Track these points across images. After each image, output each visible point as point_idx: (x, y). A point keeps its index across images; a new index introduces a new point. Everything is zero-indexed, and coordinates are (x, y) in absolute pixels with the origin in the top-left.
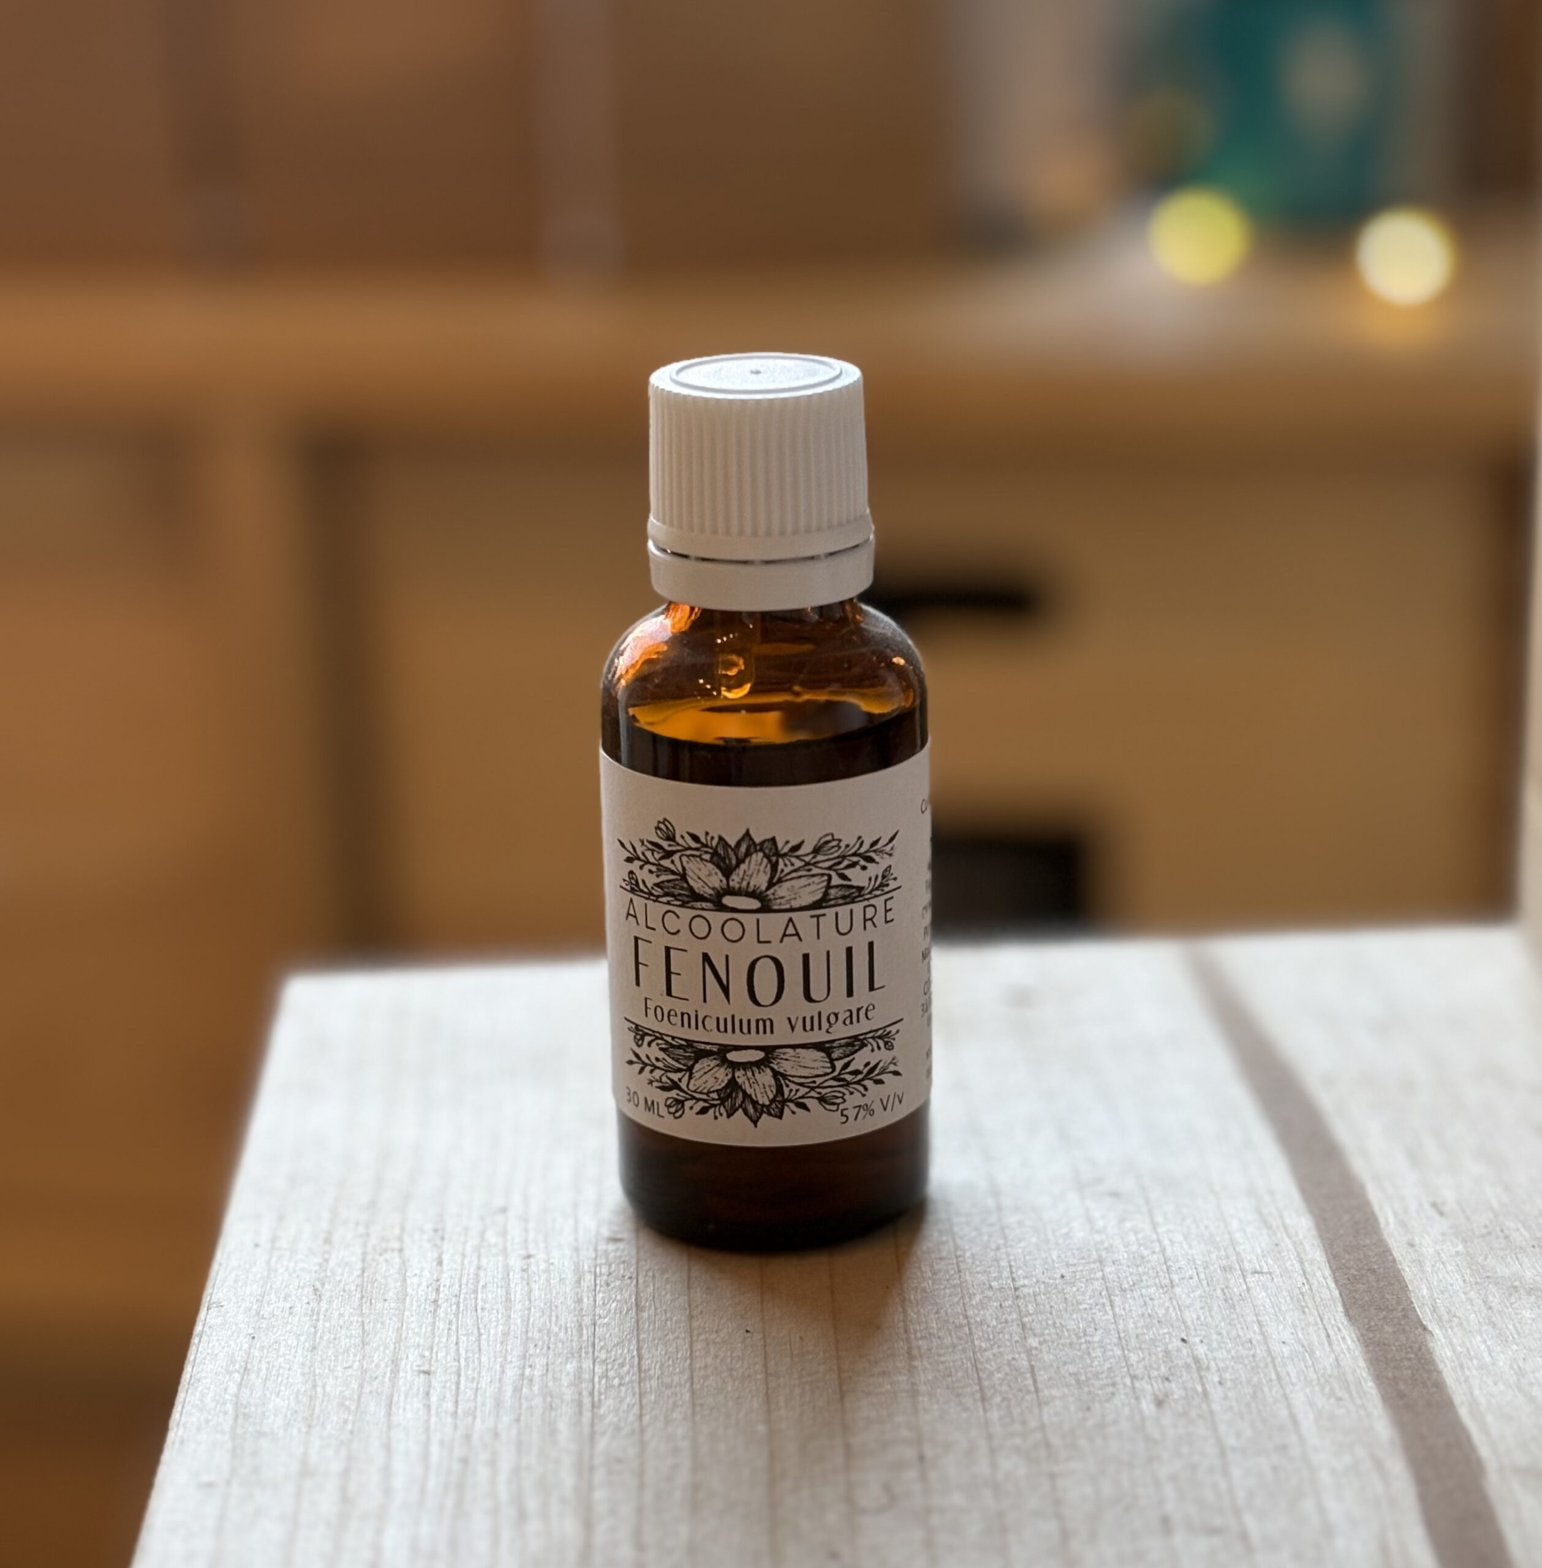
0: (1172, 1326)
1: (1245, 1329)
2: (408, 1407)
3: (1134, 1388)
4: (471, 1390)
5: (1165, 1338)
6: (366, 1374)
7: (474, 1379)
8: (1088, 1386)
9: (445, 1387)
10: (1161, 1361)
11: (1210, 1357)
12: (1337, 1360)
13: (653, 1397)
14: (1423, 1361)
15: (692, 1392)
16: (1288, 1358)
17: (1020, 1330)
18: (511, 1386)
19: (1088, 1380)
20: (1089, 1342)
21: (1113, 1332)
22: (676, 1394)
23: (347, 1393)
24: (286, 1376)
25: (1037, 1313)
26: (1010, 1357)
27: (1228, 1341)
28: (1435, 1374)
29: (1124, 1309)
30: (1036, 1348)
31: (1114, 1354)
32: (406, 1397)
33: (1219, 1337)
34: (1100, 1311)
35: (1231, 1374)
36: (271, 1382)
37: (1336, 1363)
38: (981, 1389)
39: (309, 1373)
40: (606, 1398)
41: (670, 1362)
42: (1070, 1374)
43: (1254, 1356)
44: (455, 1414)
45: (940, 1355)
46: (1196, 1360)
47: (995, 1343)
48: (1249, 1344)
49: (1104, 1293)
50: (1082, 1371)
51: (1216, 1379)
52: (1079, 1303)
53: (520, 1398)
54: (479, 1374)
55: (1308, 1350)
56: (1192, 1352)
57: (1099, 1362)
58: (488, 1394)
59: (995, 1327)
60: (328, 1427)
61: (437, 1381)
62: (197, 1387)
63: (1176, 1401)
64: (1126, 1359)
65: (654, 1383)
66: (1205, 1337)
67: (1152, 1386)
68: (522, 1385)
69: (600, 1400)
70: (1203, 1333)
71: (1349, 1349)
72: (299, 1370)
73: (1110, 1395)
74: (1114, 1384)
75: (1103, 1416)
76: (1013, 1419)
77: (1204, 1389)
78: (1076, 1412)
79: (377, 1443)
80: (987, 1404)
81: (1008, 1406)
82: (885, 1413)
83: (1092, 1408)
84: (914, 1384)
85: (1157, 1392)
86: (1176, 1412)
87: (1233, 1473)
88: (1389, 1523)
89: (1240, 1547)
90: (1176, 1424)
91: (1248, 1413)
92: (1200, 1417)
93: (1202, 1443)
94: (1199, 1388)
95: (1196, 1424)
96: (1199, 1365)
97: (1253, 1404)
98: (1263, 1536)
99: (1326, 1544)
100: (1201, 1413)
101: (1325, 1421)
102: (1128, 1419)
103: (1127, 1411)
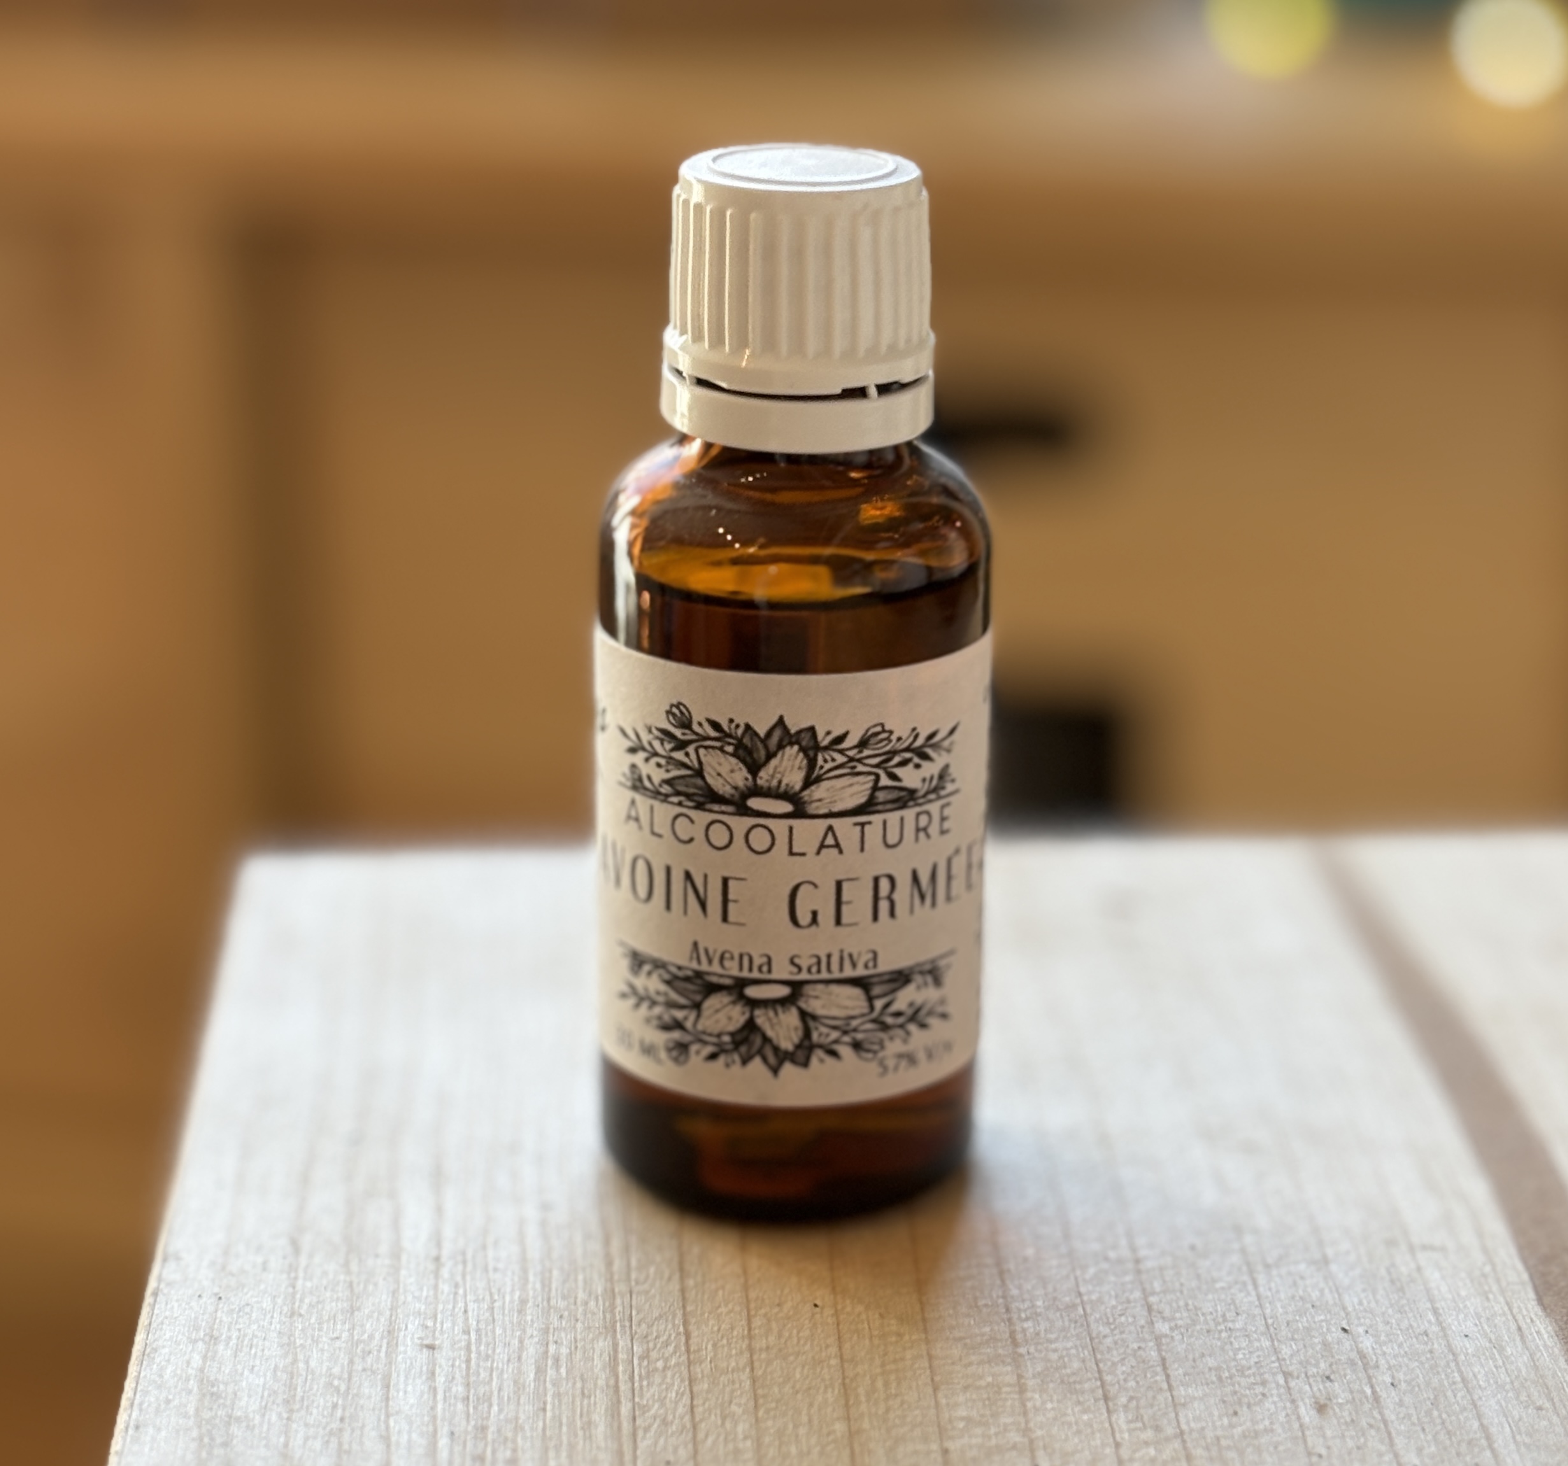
0: (1330, 1312)
1: (1418, 1316)
2: (410, 1388)
3: (1288, 1388)
4: (485, 1369)
5: (1321, 1327)
6: (357, 1347)
7: (488, 1356)
8: (1233, 1385)
9: (453, 1366)
10: (1319, 1355)
11: (1379, 1351)
12: (1533, 1361)
13: (706, 1386)
15: (754, 1381)
16: (1474, 1355)
17: (1145, 1313)
18: (533, 1366)
19: (1231, 1377)
20: (1230, 1329)
21: (1258, 1318)
22: (733, 1382)
23: (336, 1370)
24: (260, 1348)
25: (1164, 1292)
26: (1135, 1346)
27: (1399, 1332)
29: (1270, 1289)
30: (1166, 1336)
31: (1261, 1346)
32: (406, 1377)
33: (1388, 1328)
34: (1241, 1291)
35: (1405, 1374)
36: (243, 1354)
37: (1532, 1364)
38: (1103, 1385)
39: (289, 1345)
40: (648, 1385)
41: (725, 1341)
42: (1210, 1369)
43: (1431, 1352)
44: (466, 1399)
45: (1050, 1341)
46: (1362, 1356)
47: (1115, 1328)
48: (1425, 1338)
49: (1245, 1268)
50: (1225, 1366)
51: (1388, 1380)
52: (1214, 1281)
53: (545, 1381)
54: (494, 1350)
55: (1496, 1346)
56: (1357, 1347)
57: (1244, 1354)
58: (505, 1376)
59: (1114, 1307)
60: (315, 1411)
61: (442, 1358)
62: (154, 1358)
63: (1340, 1405)
64: (1276, 1351)
65: (707, 1366)
66: (1371, 1326)
68: (546, 1365)
69: (641, 1387)
70: (1368, 1321)
71: (1545, 1346)
72: (276, 1340)
73: (1260, 1397)
74: (1264, 1383)
75: (1254, 1422)
76: (1144, 1424)
77: (1374, 1392)
78: (1220, 1417)
79: (373, 1434)
80: (1111, 1404)
81: (1138, 1407)
82: (988, 1412)
83: (1240, 1413)
84: (1020, 1377)
85: (1318, 1394)
86: (1342, 1421)
90: (1343, 1435)
91: (1429, 1423)
92: (1371, 1426)
93: (1376, 1460)
94: (1368, 1391)
95: (1367, 1436)
96: (1365, 1362)
97: (1435, 1412)
100: (1372, 1421)
101: (1524, 1436)
102: (1284, 1426)
103: (1282, 1417)
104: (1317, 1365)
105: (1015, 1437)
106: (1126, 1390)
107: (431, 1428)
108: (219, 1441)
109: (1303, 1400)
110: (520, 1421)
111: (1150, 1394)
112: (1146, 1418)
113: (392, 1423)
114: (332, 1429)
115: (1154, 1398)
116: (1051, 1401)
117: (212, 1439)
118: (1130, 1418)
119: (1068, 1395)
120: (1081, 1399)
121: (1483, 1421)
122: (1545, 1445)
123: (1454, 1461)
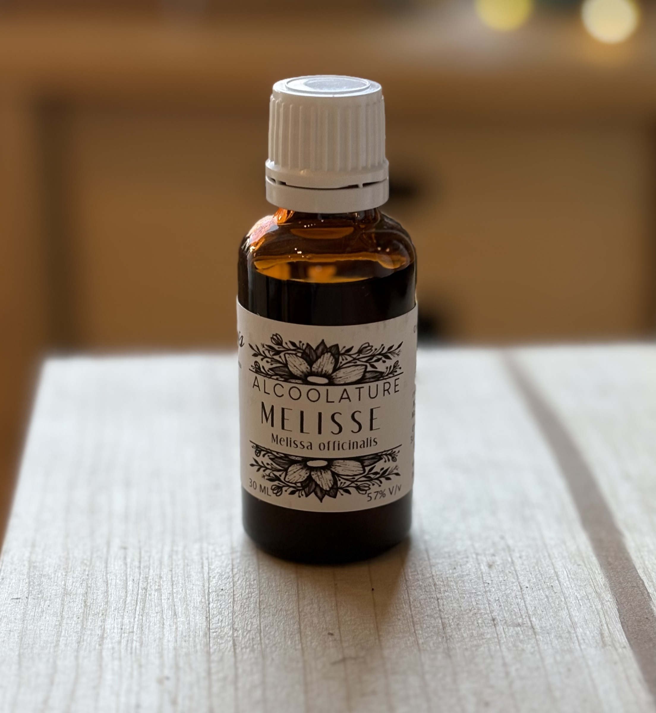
2: (116, 563)
3: (477, 559)
4: (147, 556)
6: (94, 549)
7: (148, 551)
8: (454, 558)
9: (134, 555)
10: (491, 547)
11: (515, 545)
14: (620, 548)
16: (553, 546)
18: (167, 555)
19: (454, 555)
23: (85, 557)
28: (626, 554)
32: (114, 559)
35: (525, 553)
37: (577, 549)
40: (215, 561)
42: (446, 552)
43: (536, 545)
44: (139, 567)
46: (508, 547)
50: (451, 551)
53: (172, 560)
56: (506, 543)
58: (155, 559)
61: (129, 552)
64: (473, 546)
67: (486, 558)
68: (173, 554)
69: (212, 562)
71: (583, 542)
72: (60, 546)
73: (465, 562)
75: (462, 571)
76: (418, 574)
77: (512, 560)
78: (449, 570)
79: (101, 580)
85: (489, 561)
86: (498, 571)
87: (527, 598)
88: (604, 622)
89: (530, 632)
90: (498, 576)
91: (534, 571)
92: (510, 572)
93: (511, 585)
94: (510, 560)
95: (508, 576)
96: (509, 549)
97: (536, 567)
98: (541, 627)
99: (573, 632)
100: (511, 571)
101: (572, 575)
102: (474, 573)
103: (474, 570)
104: (489, 550)
107: (125, 578)
109: (483, 563)
113: (108, 576)
114: (84, 579)
117: (34, 583)
121: (557, 570)
122: (580, 578)
123: (543, 585)
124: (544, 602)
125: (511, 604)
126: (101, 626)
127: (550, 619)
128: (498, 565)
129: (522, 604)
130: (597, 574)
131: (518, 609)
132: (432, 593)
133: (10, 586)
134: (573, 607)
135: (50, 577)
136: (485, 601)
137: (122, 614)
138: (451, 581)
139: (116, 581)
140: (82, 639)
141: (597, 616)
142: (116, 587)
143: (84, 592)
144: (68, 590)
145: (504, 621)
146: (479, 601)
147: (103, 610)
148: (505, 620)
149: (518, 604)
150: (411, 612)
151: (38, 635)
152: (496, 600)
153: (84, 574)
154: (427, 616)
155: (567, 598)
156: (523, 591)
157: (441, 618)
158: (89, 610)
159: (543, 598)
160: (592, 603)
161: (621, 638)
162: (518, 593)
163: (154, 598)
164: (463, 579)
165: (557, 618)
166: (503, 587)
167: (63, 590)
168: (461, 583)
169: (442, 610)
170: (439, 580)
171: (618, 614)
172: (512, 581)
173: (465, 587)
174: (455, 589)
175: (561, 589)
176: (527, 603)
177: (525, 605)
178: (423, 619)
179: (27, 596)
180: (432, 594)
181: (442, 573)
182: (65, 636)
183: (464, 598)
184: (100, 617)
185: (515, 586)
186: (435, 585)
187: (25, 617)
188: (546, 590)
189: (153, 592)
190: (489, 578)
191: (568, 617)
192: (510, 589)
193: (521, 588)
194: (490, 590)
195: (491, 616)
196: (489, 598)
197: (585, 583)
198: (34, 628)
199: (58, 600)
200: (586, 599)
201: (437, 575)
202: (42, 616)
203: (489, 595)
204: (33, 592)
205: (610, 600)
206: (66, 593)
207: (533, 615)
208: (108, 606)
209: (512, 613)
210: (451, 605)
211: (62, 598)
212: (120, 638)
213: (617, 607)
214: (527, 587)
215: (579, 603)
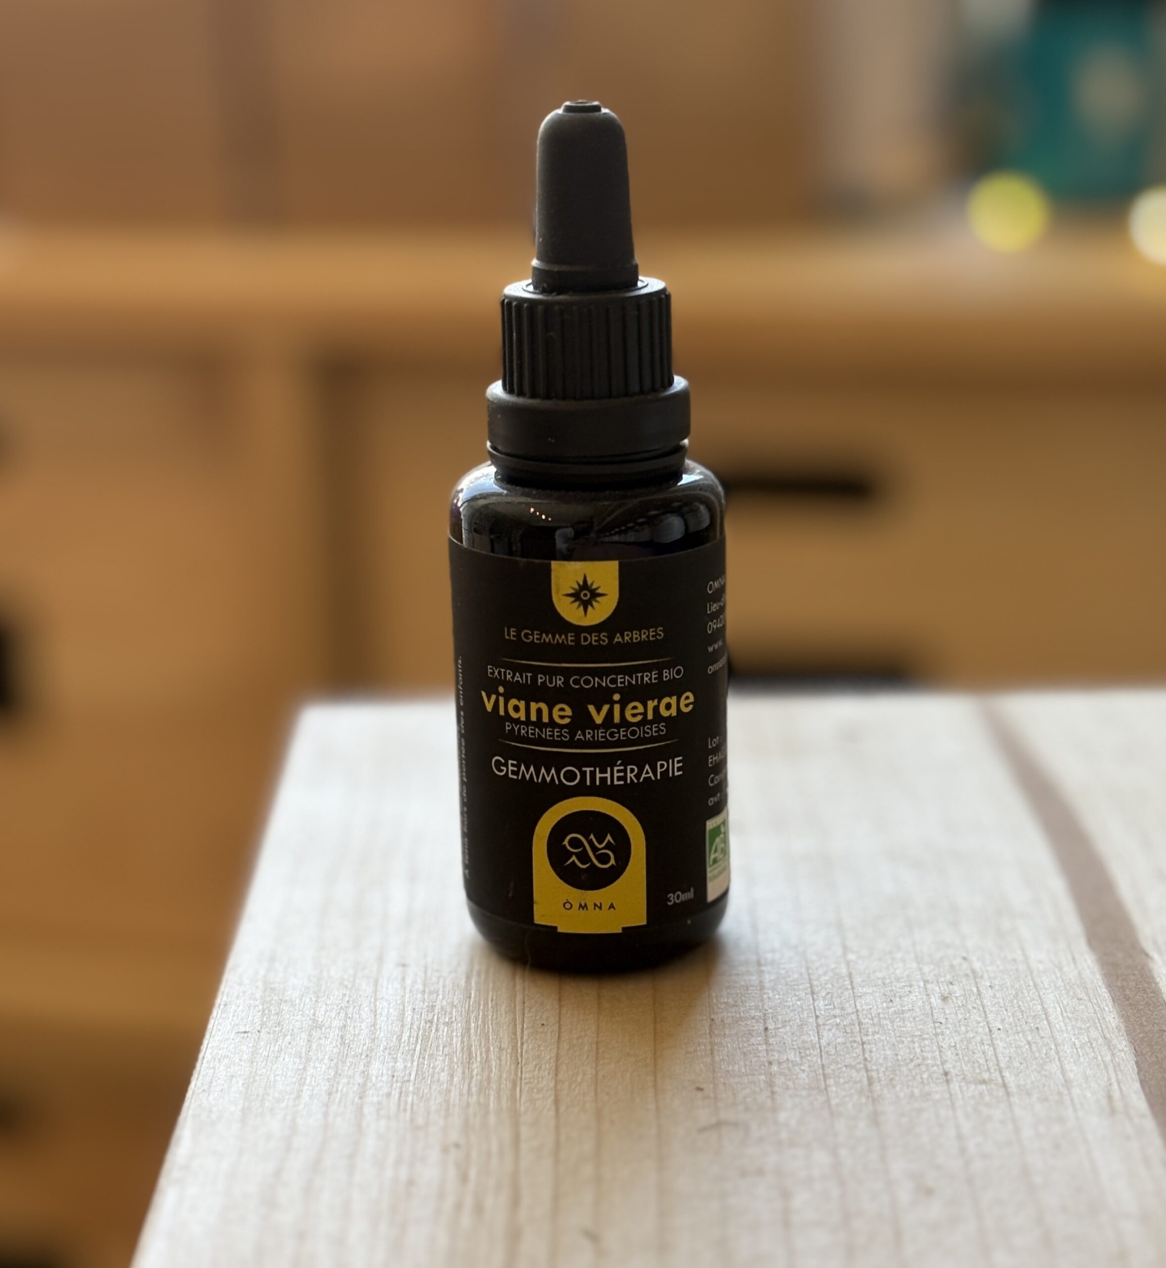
0: (957, 949)
1: (1011, 952)
2: (390, 986)
3: (925, 988)
4: (435, 976)
5: (950, 957)
6: (358, 965)
7: (437, 970)
8: (892, 987)
9: (416, 975)
10: (947, 972)
11: (984, 969)
12: (1080, 975)
14: (1145, 976)
16: (1042, 972)
17: (842, 950)
19: (891, 983)
20: (893, 957)
21: (911, 951)
26: (833, 966)
27: (998, 959)
28: (1154, 985)
30: (853, 961)
31: (912, 966)
32: (388, 980)
33: (992, 957)
35: (999, 981)
38: (811, 986)
42: (878, 979)
43: (1017, 970)
44: (423, 992)
46: (974, 972)
48: (1014, 963)
50: (887, 977)
51: (989, 984)
55: (1058, 967)
56: (971, 966)
57: (900, 971)
58: (447, 980)
61: (409, 971)
64: (920, 969)
66: (981, 956)
67: (940, 988)
70: (980, 954)
71: (1088, 967)
73: (907, 993)
74: (911, 986)
75: (902, 1006)
76: (834, 1006)
77: (978, 990)
78: (882, 1003)
79: (366, 1009)
80: (815, 996)
81: (832, 998)
82: (739, 1001)
83: (894, 1001)
84: (761, 982)
85: (943, 992)
86: (957, 1005)
87: (998, 1044)
88: (1114, 1080)
89: (1001, 1092)
90: (956, 1013)
91: (1011, 1006)
92: (974, 1008)
93: (975, 1025)
94: (975, 990)
95: (972, 1013)
96: (975, 975)
97: (1015, 1001)
98: (1018, 1086)
99: (1066, 1092)
100: (976, 1006)
101: (1069, 1014)
102: (920, 1009)
103: (920, 1004)
104: (945, 976)
105: (753, 1013)
106: (826, 989)
107: (401, 1007)
108: (273, 1012)
109: (934, 994)
110: (455, 1003)
111: (840, 991)
112: (836, 1003)
113: (378, 1003)
114: (342, 1007)
115: (842, 993)
116: (779, 994)
117: (270, 1011)
118: (826, 1003)
119: (790, 992)
120: (797, 994)
121: (1044, 1006)
122: (1081, 1018)
123: (1023, 1026)
124: (1024, 1050)
125: (974, 1053)
126: (364, 1072)
127: (1032, 1074)
128: (957, 997)
129: (990, 1053)
130: (1107, 1013)
131: (984, 1060)
132: (855, 1034)
133: (236, 1014)
134: (1068, 1058)
135: (294, 1004)
136: (935, 1048)
137: (395, 1056)
138: (885, 1018)
139: (389, 1011)
140: (335, 1089)
141: (1104, 1071)
142: (388, 1019)
143: (341, 1025)
144: (318, 1021)
145: (962, 1077)
146: (925, 1048)
147: (367, 1051)
148: (964, 1074)
149: (984, 1053)
150: (822, 1061)
151: (272, 1083)
152: (950, 1047)
153: (342, 999)
154: (846, 1066)
155: (1059, 1045)
156: (993, 1034)
157: (867, 1071)
158: (348, 1050)
159: (1023, 1044)
160: (1097, 1053)
161: (1139, 1102)
162: (985, 1037)
163: (443, 1035)
164: (902, 1016)
165: (1043, 1073)
166: (963, 1028)
167: (310, 1021)
168: (899, 1022)
169: (869, 1059)
170: (866, 1016)
171: (1136, 1070)
172: (977, 1021)
173: (905, 1027)
174: (889, 1030)
175: (1051, 1032)
176: (998, 1051)
177: (995, 1054)
178: (840, 1071)
179: (259, 1029)
180: (855, 1037)
181: (871, 1007)
182: (310, 1085)
183: (903, 1042)
184: (364, 1059)
185: (981, 1027)
186: (860, 1024)
187: (255, 1058)
188: (1029, 1033)
189: (441, 1027)
190: (942, 1014)
191: (1059, 1072)
192: (973, 1032)
193: (990, 1031)
194: (943, 1032)
195: (943, 1067)
196: (940, 1043)
197: (1088, 1025)
198: (266, 1072)
199: (304, 1036)
200: (1088, 1047)
201: (864, 1009)
202: (279, 1057)
203: (941, 1040)
204: (267, 1023)
205: (1125, 1049)
206: (316, 1026)
207: (1007, 1068)
208: (375, 1045)
209: (976, 1065)
210: (883, 1052)
211: (310, 1032)
212: (390, 1089)
213: (1135, 1059)
214: (999, 1029)
215: (1078, 1052)
